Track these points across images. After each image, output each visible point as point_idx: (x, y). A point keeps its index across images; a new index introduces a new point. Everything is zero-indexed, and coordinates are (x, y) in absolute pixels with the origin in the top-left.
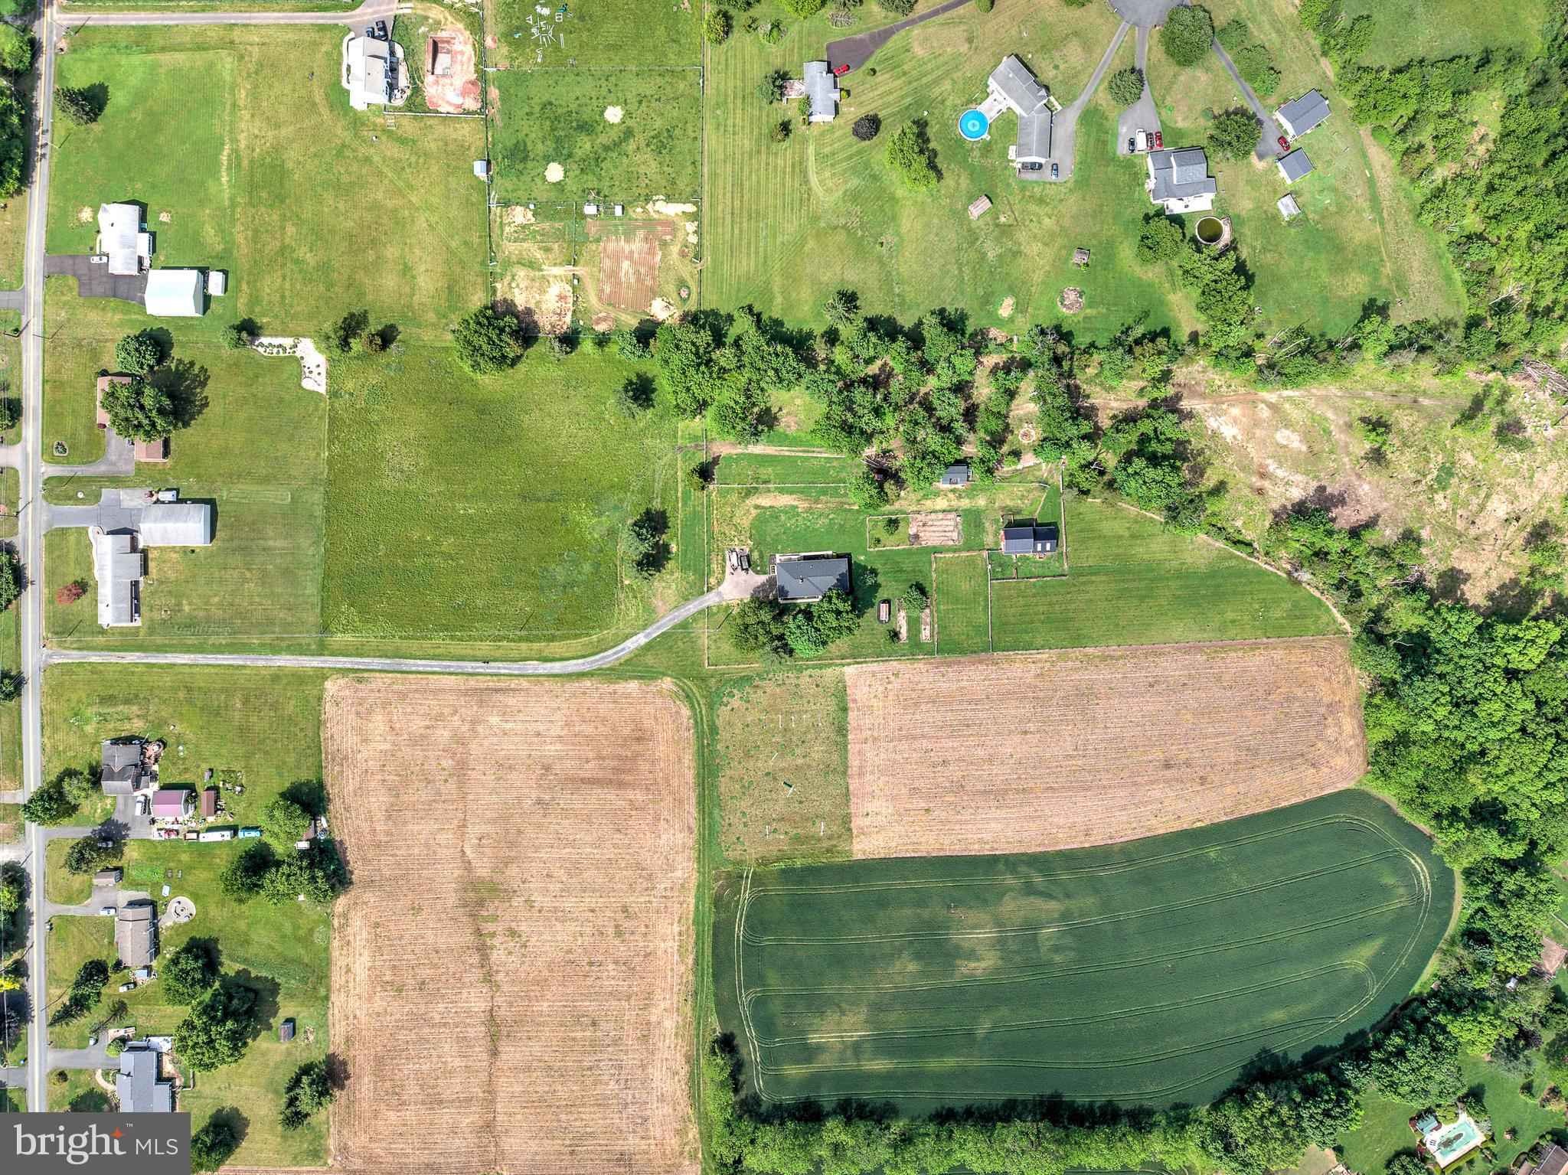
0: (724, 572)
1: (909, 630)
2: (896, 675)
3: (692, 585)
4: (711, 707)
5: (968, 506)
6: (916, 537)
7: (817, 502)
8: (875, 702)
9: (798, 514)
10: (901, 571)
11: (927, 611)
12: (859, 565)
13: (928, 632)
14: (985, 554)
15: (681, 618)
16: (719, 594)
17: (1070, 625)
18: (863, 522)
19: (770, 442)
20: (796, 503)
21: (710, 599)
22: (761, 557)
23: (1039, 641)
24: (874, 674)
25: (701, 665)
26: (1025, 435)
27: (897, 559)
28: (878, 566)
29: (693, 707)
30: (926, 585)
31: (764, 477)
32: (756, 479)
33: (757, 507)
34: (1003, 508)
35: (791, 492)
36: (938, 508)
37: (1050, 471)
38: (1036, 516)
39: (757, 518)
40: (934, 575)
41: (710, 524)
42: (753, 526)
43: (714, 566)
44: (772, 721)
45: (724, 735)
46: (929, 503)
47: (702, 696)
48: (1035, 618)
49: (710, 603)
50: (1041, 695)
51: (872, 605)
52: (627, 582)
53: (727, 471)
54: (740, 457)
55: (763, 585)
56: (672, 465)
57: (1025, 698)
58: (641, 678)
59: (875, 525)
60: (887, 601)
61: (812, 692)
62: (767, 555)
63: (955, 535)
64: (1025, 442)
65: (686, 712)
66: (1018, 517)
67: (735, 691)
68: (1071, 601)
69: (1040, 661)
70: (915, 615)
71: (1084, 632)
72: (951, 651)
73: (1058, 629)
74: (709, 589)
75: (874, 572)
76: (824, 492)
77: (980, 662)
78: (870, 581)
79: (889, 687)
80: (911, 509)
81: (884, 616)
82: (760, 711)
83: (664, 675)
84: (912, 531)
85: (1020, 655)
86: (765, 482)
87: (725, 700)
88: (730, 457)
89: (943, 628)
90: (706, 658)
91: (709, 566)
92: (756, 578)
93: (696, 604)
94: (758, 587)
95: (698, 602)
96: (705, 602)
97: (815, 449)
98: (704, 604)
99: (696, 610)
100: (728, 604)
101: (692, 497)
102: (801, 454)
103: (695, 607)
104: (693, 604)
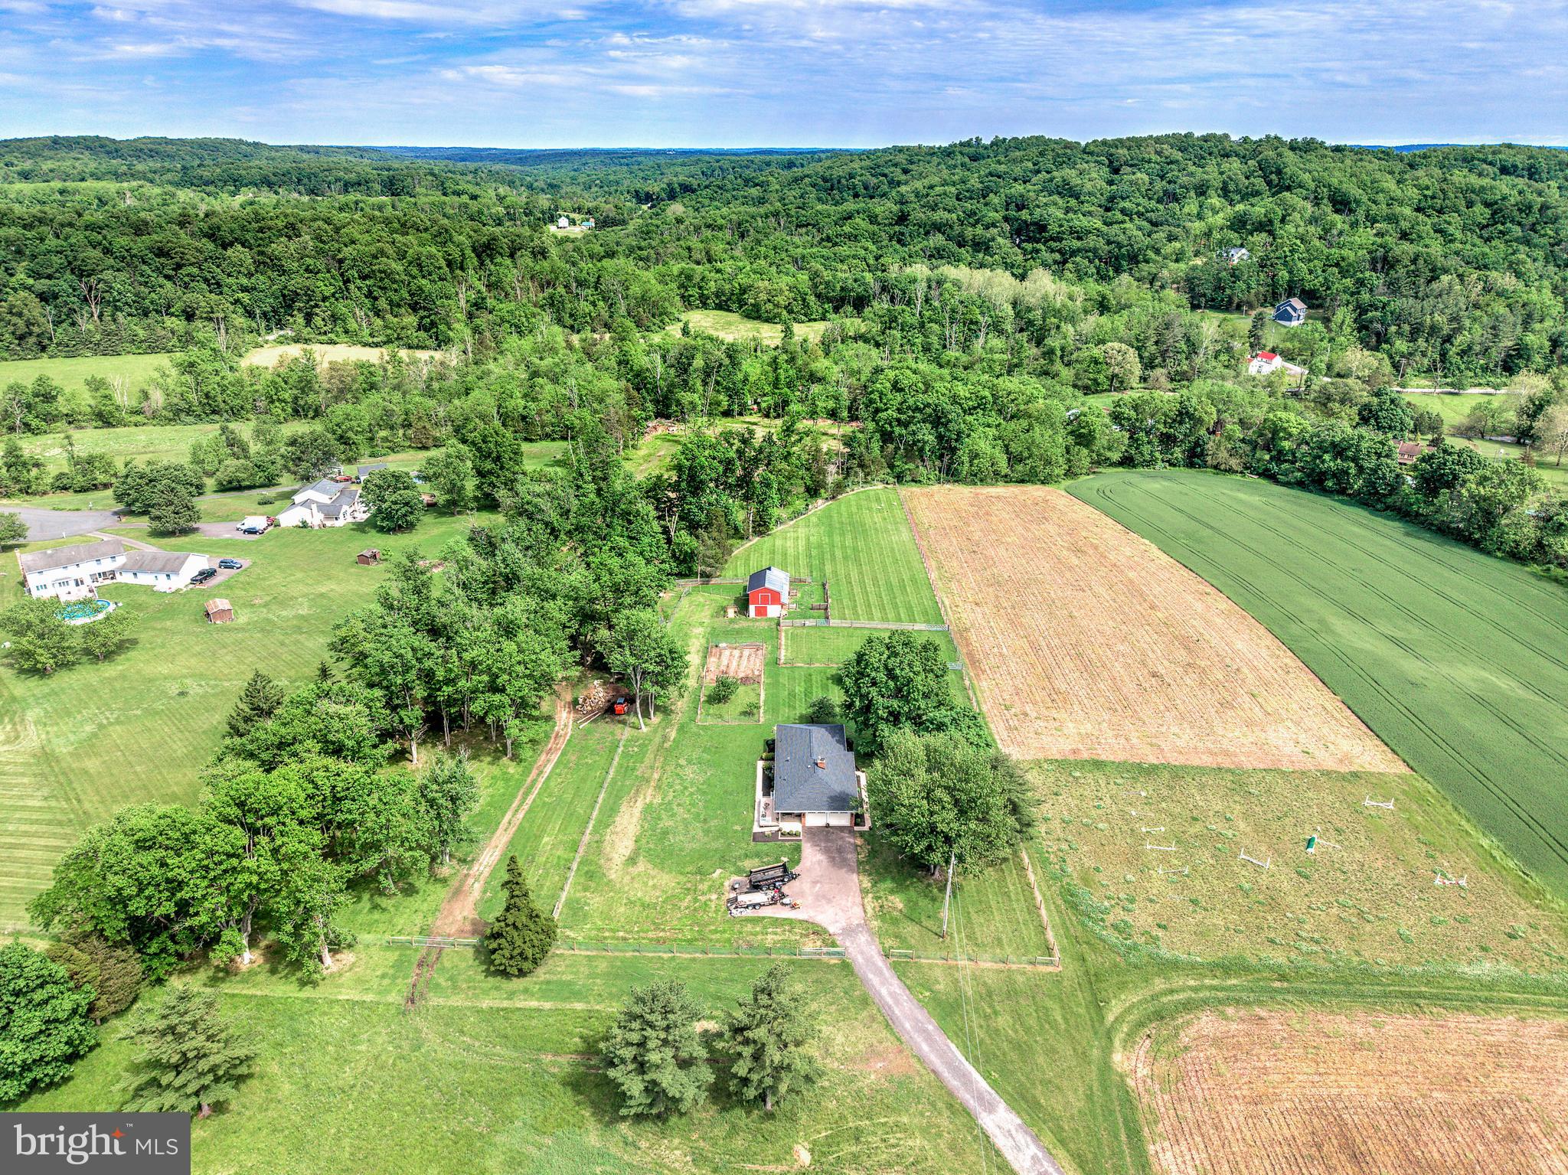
0: (789, 923)
3: (822, 988)
7: (646, 780)
9: (667, 804)
15: (921, 1015)
16: (848, 933)
20: (640, 805)
21: (864, 951)
25: (1057, 980)
29: (1188, 1006)
31: (559, 850)
32: (561, 861)
33: (631, 861)
35: (611, 811)
39: (657, 862)
42: (674, 870)
43: (771, 940)
45: (1239, 946)
47: (1145, 984)
49: (874, 952)
52: (804, 1157)
54: (495, 887)
55: (826, 851)
56: (449, 1020)
58: (1134, 1134)
65: (1207, 1023)
74: (835, 954)
83: (1106, 1067)
86: (574, 850)
87: (1139, 939)
90: (1029, 968)
91: (768, 951)
92: (808, 864)
93: (874, 980)
94: (832, 860)
95: (871, 976)
96: (869, 960)
97: (529, 780)
98: (874, 964)
99: (895, 982)
100: (875, 917)
101: (569, 977)
102: (532, 797)
103: (884, 982)
104: (878, 987)
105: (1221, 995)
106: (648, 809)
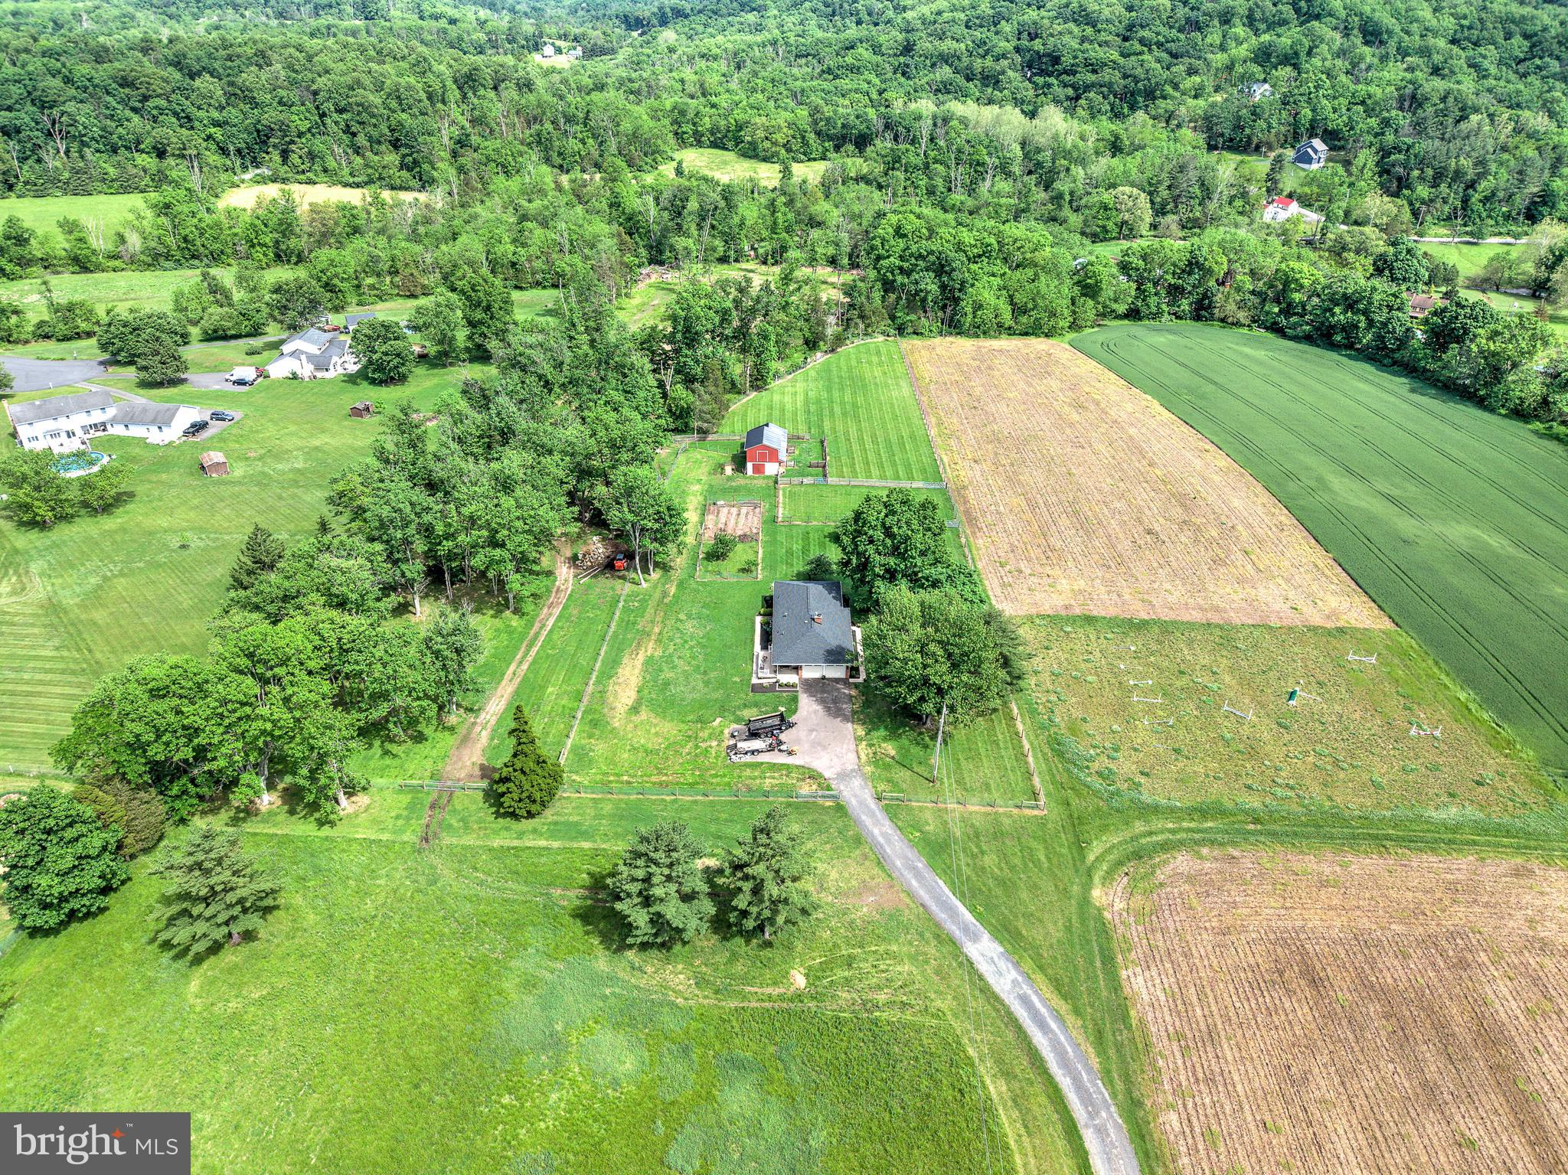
0: (784, 767)
3: (818, 827)
4: (1150, 811)
7: (646, 634)
9: (667, 656)
15: (911, 854)
16: (842, 779)
20: (641, 657)
21: (858, 794)
22: (756, 704)
25: (1042, 823)
29: (1165, 847)
31: (565, 700)
32: (567, 710)
33: (633, 711)
35: (613, 663)
39: (660, 712)
41: (656, 790)
42: (675, 719)
43: (768, 784)
45: (1217, 791)
47: (1126, 826)
49: (867, 796)
52: (800, 980)
55: (823, 704)
56: (463, 858)
58: (1108, 960)
62: (750, 697)
65: (1182, 862)
76: (629, 624)
83: (1085, 901)
86: (579, 699)
90: (1015, 811)
91: (766, 794)
92: (805, 714)
93: (867, 821)
94: (828, 709)
95: (864, 817)
96: (862, 803)
97: (532, 633)
98: (867, 806)
99: (887, 823)
100: (869, 762)
101: (576, 818)
102: (535, 649)
103: (877, 823)
104: (870, 827)
105: (1197, 836)
106: (649, 661)
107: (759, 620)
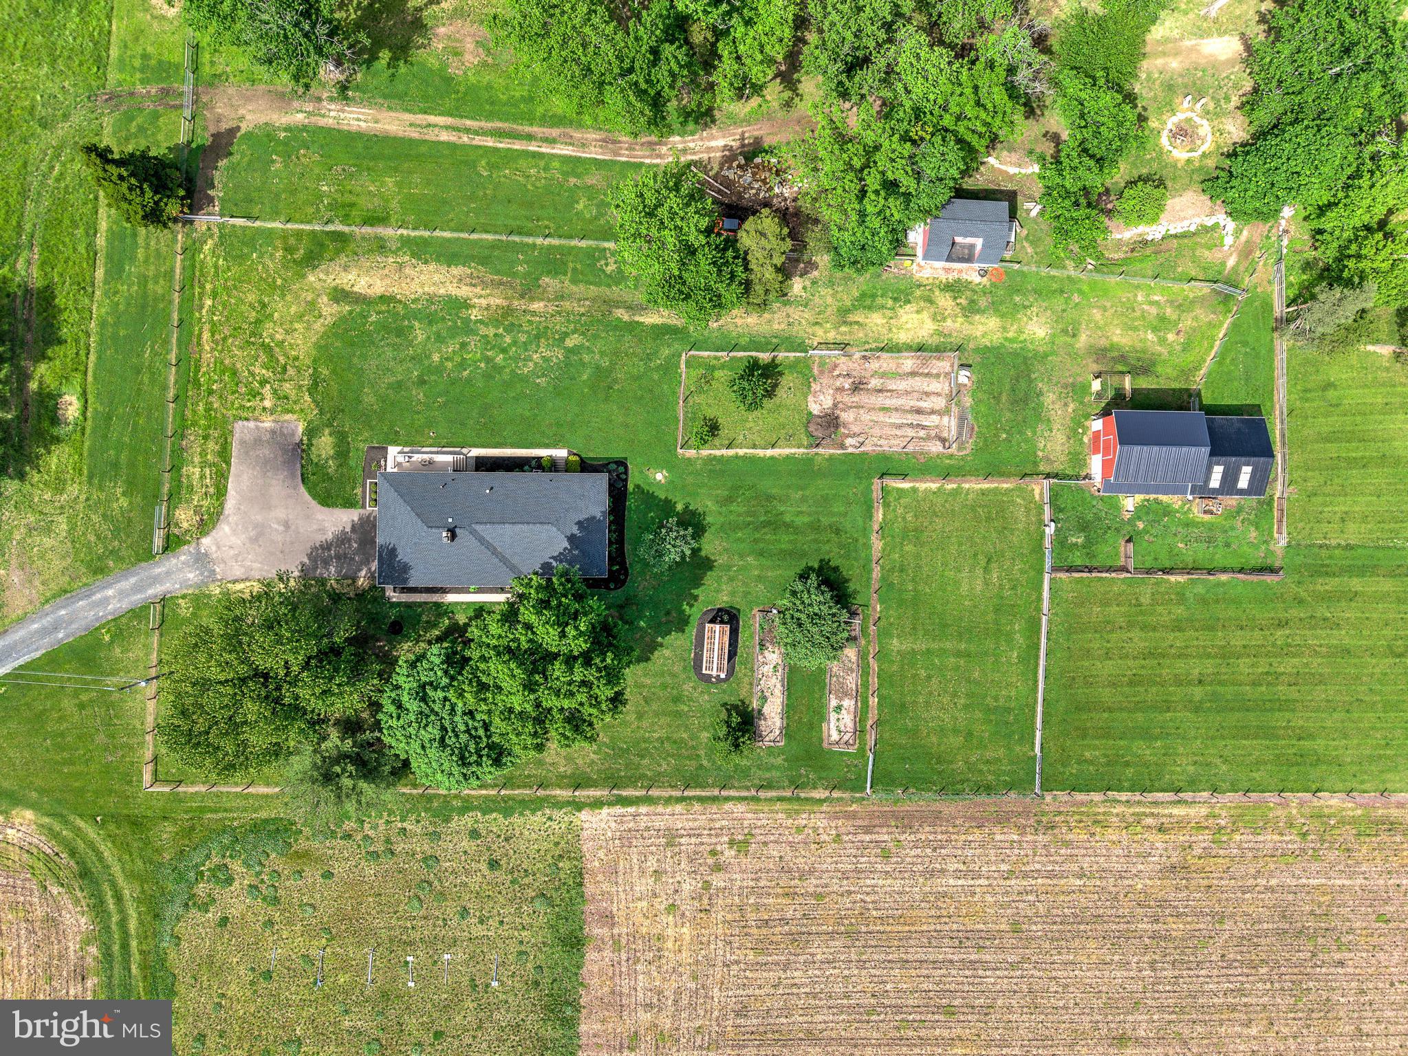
0: (221, 493)
1: (789, 710)
2: (741, 846)
3: (121, 526)
4: (154, 912)
5: (996, 338)
6: (831, 422)
7: (528, 292)
8: (672, 929)
9: (468, 328)
10: (776, 524)
11: (850, 653)
12: (648, 498)
13: (847, 720)
14: (1040, 489)
15: (79, 627)
16: (202, 559)
17: (1279, 719)
18: (669, 368)
19: (396, 98)
20: (464, 291)
21: (172, 574)
22: (342, 453)
23: (1184, 767)
24: (671, 838)
25: (129, 777)
26: (1183, 133)
27: (769, 486)
28: (707, 504)
29: (98, 908)
30: (850, 570)
31: (366, 204)
32: (344, 210)
33: (340, 295)
34: (1100, 353)
35: (449, 255)
36: (902, 337)
37: (1246, 252)
38: (1198, 382)
39: (341, 328)
40: (877, 544)
41: (188, 340)
42: (324, 351)
43: (193, 471)
44: (345, 965)
46: (876, 320)
47: (131, 876)
48: (1177, 693)
49: (170, 585)
50: (1177, 928)
51: (682, 623)
53: (256, 179)
54: (299, 138)
55: (342, 539)
57: (1126, 936)
59: (707, 379)
60: (728, 617)
61: (474, 882)
62: (360, 445)
63: (949, 425)
64: (1180, 154)
66: (1145, 383)
67: (236, 866)
68: (1286, 651)
69: (1181, 824)
70: (812, 664)
71: (1319, 744)
72: (914, 783)
73: (1242, 732)
74: (171, 544)
75: (693, 523)
76: (554, 263)
77: (1002, 819)
78: (675, 549)
79: (718, 881)
80: (820, 334)
81: (714, 664)
82: (308, 932)
83: (14, 797)
84: (819, 403)
85: (1123, 804)
86: (370, 221)
87: (201, 889)
88: (266, 138)
89: (895, 708)
90: (148, 755)
91: (175, 468)
92: (319, 516)
93: (125, 584)
94: (326, 547)
95: (133, 580)
96: (156, 580)
97: (535, 129)
98: (150, 585)
99: (125, 605)
100: (227, 594)
101: (141, 253)
102: (490, 142)
103: (122, 594)
104: (118, 586)
105: (116, 948)
106: (460, 304)
107: (561, 453)
